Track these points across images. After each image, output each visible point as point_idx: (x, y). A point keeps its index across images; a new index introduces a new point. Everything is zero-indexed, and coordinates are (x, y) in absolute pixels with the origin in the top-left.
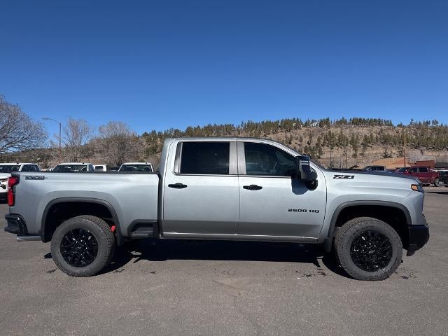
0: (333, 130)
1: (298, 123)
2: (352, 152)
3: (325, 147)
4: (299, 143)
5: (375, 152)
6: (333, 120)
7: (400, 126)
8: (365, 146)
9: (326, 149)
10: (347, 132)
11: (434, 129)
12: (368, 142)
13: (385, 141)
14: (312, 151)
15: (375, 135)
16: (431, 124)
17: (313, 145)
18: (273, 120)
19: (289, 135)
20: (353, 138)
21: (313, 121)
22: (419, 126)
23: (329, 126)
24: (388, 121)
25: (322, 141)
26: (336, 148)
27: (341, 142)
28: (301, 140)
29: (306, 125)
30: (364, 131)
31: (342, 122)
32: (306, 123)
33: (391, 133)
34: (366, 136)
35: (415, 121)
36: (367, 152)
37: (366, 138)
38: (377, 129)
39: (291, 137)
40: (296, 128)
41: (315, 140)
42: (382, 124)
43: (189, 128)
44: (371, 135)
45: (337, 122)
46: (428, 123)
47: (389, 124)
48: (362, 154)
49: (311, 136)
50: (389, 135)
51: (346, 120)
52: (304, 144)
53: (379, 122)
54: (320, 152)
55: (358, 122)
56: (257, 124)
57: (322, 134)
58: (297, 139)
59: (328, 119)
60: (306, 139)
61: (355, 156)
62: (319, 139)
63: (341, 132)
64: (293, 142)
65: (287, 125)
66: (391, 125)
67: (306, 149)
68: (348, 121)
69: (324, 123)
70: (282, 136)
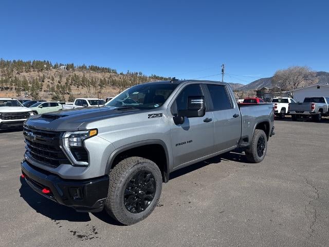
0: (77, 73)
1: (49, 65)
4: (51, 81)
5: (108, 91)
6: (76, 65)
7: (121, 74)
8: (101, 86)
9: (73, 87)
10: (87, 76)
11: (140, 78)
12: (103, 83)
13: (114, 84)
14: (63, 88)
15: (107, 79)
16: (138, 75)
17: (63, 84)
19: (41, 75)
20: (92, 80)
21: (61, 65)
22: (132, 75)
23: (74, 70)
24: (114, 70)
25: (70, 81)
26: (80, 87)
27: (83, 83)
28: (53, 79)
29: (56, 67)
30: (100, 76)
31: (83, 68)
32: (55, 66)
34: (101, 79)
35: (130, 72)
36: (103, 91)
37: (101, 81)
38: (107, 75)
39: (44, 76)
40: (47, 69)
41: (64, 80)
42: (111, 72)
44: (105, 79)
45: (80, 68)
46: (137, 73)
49: (61, 77)
50: (116, 80)
51: (86, 67)
52: (56, 83)
53: (108, 70)
54: (70, 89)
55: (95, 69)
56: (8, 63)
57: (70, 76)
58: (49, 78)
59: (73, 65)
60: (57, 79)
62: (67, 80)
63: (84, 75)
64: (46, 80)
65: (38, 66)
66: (116, 73)
67: (58, 86)
68: (88, 67)
69: (70, 67)
70: (34, 74)
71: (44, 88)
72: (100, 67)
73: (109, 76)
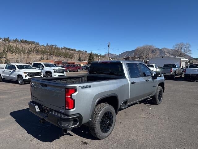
0: (11, 44)
3: (8, 53)
5: (33, 56)
7: (43, 45)
9: (8, 54)
10: (19, 46)
11: (55, 48)
12: (30, 51)
13: (37, 52)
16: (54, 46)
17: (1, 51)
20: (22, 49)
22: (50, 46)
23: (9, 42)
24: (38, 43)
25: (6, 49)
26: (14, 53)
27: (16, 51)
30: (28, 46)
31: (16, 41)
33: (39, 48)
34: (29, 49)
35: (48, 44)
36: (30, 56)
38: (33, 46)
41: (2, 49)
42: (35, 44)
44: (31, 48)
45: (14, 41)
46: (53, 45)
47: (38, 44)
48: (27, 57)
53: (34, 43)
54: (6, 55)
55: (24, 42)
57: (6, 46)
59: (8, 38)
62: (4, 48)
63: (17, 46)
66: (39, 45)
68: (19, 40)
69: (6, 40)
72: (28, 41)
73: (34, 47)
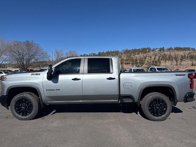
0: (166, 53)
1: (149, 49)
2: (175, 63)
3: (162, 61)
4: (150, 59)
5: (186, 63)
6: (166, 48)
8: (181, 60)
9: (162, 62)
10: (172, 54)
13: (192, 58)
14: (156, 62)
15: (186, 55)
17: (156, 60)
18: (137, 49)
19: (145, 55)
20: (175, 56)
21: (156, 49)
23: (164, 51)
24: (193, 48)
25: (161, 58)
26: (167, 61)
27: (170, 58)
28: (151, 57)
30: (181, 53)
31: (170, 49)
32: (153, 50)
34: (182, 55)
36: (182, 63)
37: (182, 57)
38: (187, 52)
39: (146, 56)
40: (148, 52)
41: (157, 57)
42: (190, 50)
43: (99, 52)
44: (185, 55)
45: (168, 49)
48: (180, 64)
49: (155, 56)
50: (193, 55)
51: (172, 48)
52: (152, 59)
53: (188, 49)
54: (160, 63)
55: (178, 49)
56: (130, 50)
57: (161, 55)
58: (149, 57)
59: (163, 48)
60: (153, 57)
61: (177, 65)
62: (159, 57)
63: (170, 54)
64: (147, 58)
65: (144, 51)
67: (153, 62)
68: (173, 48)
69: (162, 50)
70: (141, 55)
71: (146, 62)
72: (182, 47)
73: (188, 53)
